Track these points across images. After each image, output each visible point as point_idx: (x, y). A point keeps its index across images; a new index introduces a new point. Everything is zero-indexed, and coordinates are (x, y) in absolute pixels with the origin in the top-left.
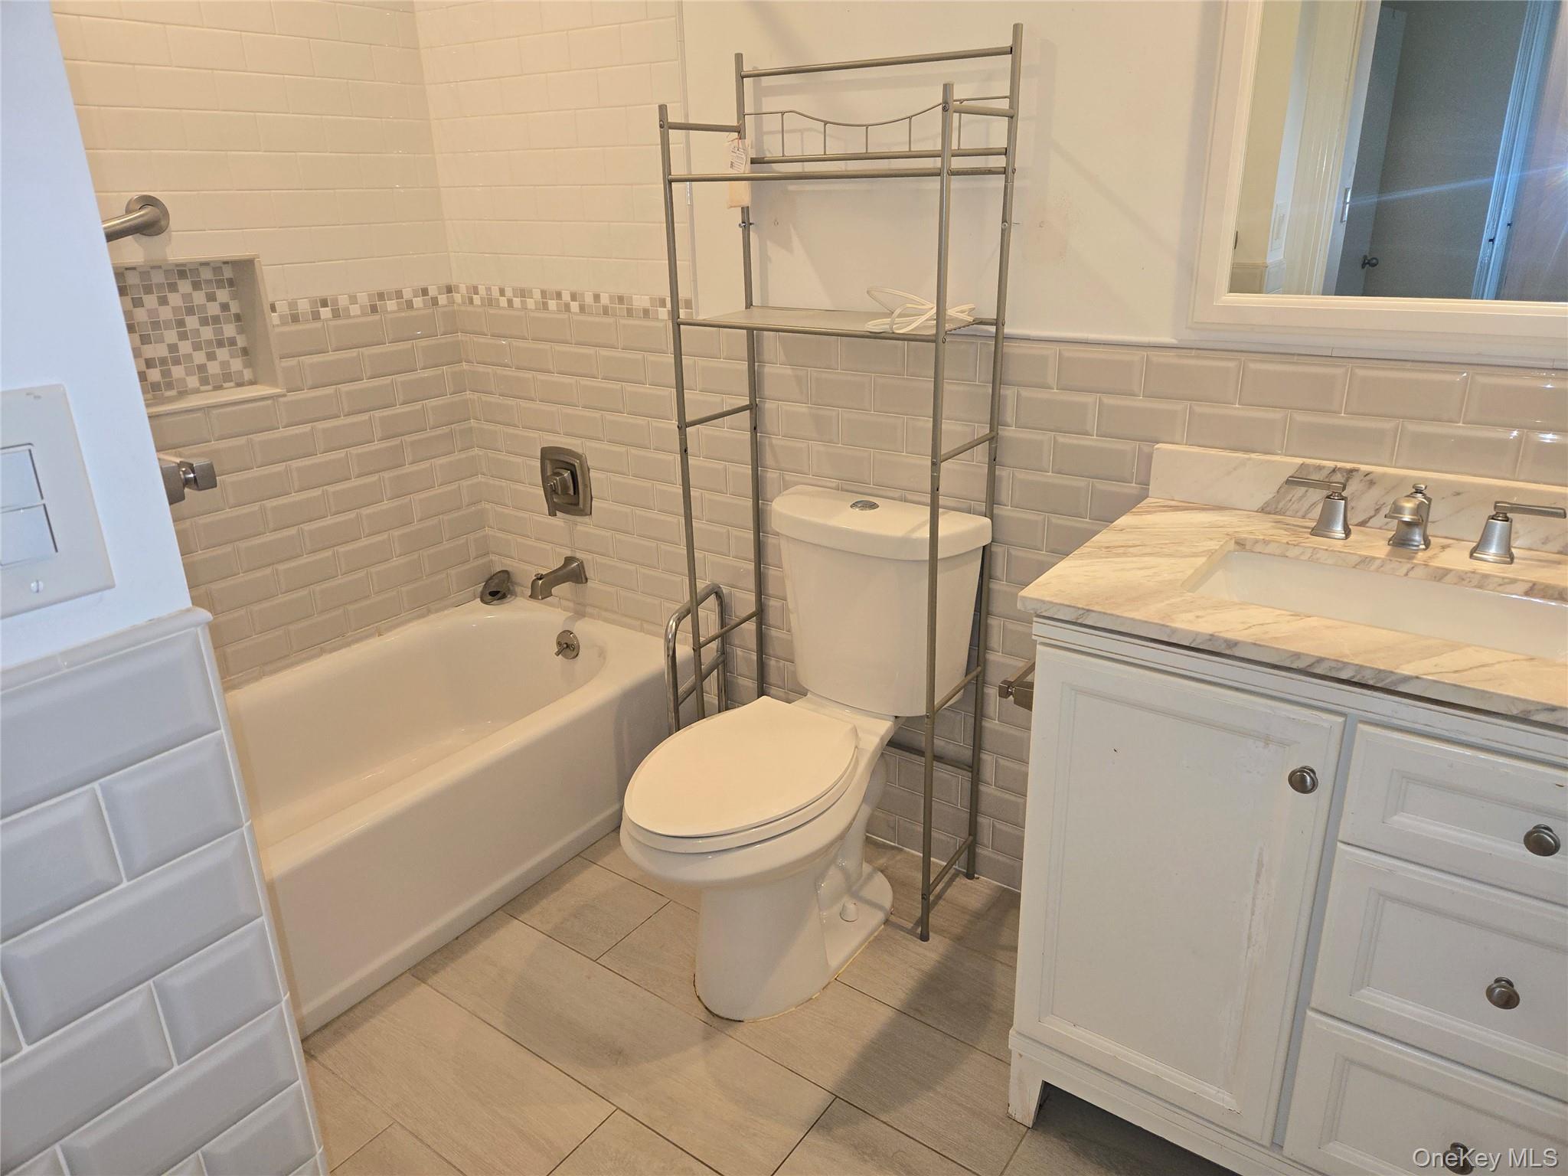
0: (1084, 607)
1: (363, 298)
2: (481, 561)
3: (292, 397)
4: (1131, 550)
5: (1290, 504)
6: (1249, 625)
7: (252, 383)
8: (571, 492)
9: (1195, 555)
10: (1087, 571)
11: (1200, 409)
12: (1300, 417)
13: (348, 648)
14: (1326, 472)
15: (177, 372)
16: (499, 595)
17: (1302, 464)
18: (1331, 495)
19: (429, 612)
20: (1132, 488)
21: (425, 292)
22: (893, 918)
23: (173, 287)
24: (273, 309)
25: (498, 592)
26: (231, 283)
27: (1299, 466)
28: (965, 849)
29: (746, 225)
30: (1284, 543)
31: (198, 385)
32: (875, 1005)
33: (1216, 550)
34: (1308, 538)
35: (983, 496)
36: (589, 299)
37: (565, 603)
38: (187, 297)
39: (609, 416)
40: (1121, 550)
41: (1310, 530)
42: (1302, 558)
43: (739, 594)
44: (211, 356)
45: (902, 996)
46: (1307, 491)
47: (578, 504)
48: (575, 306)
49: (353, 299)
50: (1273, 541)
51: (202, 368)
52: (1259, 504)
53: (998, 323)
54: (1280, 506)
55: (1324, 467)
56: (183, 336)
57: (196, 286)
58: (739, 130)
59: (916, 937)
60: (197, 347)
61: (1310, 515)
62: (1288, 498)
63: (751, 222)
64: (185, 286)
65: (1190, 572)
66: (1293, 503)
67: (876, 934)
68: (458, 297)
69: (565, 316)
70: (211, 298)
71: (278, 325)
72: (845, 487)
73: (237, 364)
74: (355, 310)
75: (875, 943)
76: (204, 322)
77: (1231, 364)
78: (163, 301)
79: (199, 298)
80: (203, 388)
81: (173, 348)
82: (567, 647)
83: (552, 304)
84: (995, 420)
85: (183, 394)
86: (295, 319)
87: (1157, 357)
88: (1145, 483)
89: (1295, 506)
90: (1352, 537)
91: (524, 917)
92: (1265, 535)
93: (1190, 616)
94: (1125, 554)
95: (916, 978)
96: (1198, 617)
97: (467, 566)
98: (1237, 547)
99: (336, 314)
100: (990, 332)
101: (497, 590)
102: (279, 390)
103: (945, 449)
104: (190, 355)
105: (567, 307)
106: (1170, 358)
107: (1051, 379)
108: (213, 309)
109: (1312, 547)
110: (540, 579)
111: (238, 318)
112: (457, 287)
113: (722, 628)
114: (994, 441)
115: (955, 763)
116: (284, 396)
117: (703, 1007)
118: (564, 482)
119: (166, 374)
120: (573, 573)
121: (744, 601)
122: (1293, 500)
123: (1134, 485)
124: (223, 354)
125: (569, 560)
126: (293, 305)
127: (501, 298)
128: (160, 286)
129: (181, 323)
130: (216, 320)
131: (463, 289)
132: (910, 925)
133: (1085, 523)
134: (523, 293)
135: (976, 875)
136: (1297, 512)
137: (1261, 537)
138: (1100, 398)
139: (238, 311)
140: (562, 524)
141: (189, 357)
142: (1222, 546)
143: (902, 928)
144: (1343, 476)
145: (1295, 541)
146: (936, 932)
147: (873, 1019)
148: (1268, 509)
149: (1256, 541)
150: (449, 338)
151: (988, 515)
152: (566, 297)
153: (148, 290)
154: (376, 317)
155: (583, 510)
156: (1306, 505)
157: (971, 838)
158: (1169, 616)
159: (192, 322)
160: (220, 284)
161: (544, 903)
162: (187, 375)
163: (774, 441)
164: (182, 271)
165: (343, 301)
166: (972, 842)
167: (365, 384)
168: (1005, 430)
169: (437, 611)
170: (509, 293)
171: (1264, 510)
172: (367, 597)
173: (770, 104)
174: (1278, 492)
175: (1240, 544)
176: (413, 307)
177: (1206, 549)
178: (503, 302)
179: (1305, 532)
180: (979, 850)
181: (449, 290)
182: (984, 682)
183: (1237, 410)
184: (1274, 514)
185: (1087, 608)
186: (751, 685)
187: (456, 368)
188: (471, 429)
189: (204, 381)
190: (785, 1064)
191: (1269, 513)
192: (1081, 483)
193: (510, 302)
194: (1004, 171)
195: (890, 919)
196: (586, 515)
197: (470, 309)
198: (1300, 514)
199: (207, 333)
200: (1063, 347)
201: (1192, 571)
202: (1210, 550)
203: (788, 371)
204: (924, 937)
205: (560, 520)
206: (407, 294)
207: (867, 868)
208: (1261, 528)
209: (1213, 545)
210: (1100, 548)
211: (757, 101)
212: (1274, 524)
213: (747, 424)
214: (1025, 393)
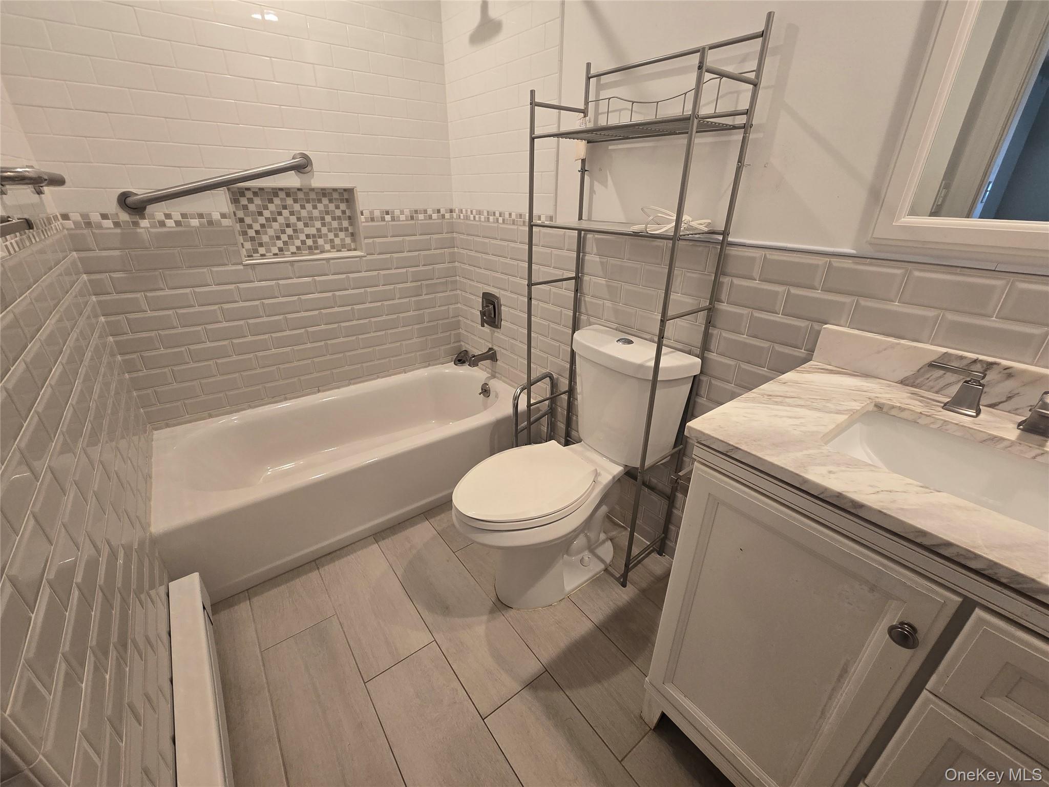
0: (734, 445)
1: (407, 212)
2: (456, 344)
3: (369, 257)
4: (788, 400)
5: (927, 381)
6: (877, 490)
7: (355, 250)
8: (493, 316)
9: (839, 412)
10: (746, 413)
11: (864, 302)
12: (950, 316)
13: (390, 377)
14: (965, 362)
15: (320, 241)
16: (461, 361)
17: (946, 353)
18: (970, 381)
19: (429, 365)
20: (802, 353)
21: (439, 211)
22: (610, 569)
23: (320, 201)
24: (362, 214)
25: (461, 360)
26: (347, 201)
27: (941, 354)
28: (659, 540)
29: (583, 171)
30: (917, 413)
31: (330, 248)
32: (584, 619)
33: (859, 410)
34: (940, 411)
35: (699, 345)
36: (507, 216)
37: (488, 370)
38: (326, 206)
39: (511, 279)
40: (779, 399)
41: (943, 405)
42: (932, 426)
43: (562, 379)
44: (336, 236)
45: (601, 617)
46: (945, 374)
47: (495, 322)
48: (501, 220)
49: (402, 212)
50: (908, 409)
51: (332, 241)
52: (901, 378)
53: (725, 233)
54: (918, 381)
55: (966, 358)
56: (324, 225)
57: (331, 201)
58: (585, 112)
59: (619, 583)
60: (330, 230)
61: (946, 392)
62: (927, 376)
63: (586, 169)
64: (325, 201)
65: (832, 426)
66: (930, 381)
67: (597, 576)
68: (455, 215)
69: (496, 225)
70: (337, 207)
71: (364, 222)
72: (621, 329)
73: (348, 240)
74: (403, 217)
75: (596, 581)
76: (334, 219)
77: (898, 272)
78: (315, 207)
79: (332, 207)
80: (332, 250)
81: (319, 230)
82: (485, 391)
83: (491, 218)
84: (715, 297)
85: (322, 252)
86: (372, 219)
87: (836, 262)
88: (811, 351)
89: (931, 384)
90: (982, 416)
91: (432, 520)
92: (901, 403)
93: (823, 470)
94: (781, 403)
95: (612, 608)
96: (830, 472)
97: (449, 346)
98: (875, 409)
99: (393, 219)
100: (719, 239)
101: (462, 359)
102: (363, 254)
103: (670, 313)
104: (327, 234)
105: (497, 219)
106: (848, 264)
107: (756, 273)
108: (338, 213)
109: (942, 420)
110: (473, 357)
111: (350, 218)
112: (455, 210)
113: (551, 395)
114: (711, 311)
115: (661, 493)
116: (366, 256)
117: (495, 594)
118: (489, 311)
119: (315, 242)
120: (491, 356)
121: (564, 384)
122: (930, 379)
123: (803, 351)
124: (342, 235)
125: (490, 349)
126: (372, 213)
127: (471, 215)
128: (314, 200)
129: (323, 219)
130: (339, 218)
131: (457, 211)
132: (618, 575)
133: (764, 371)
134: (480, 213)
135: (664, 554)
136: (932, 388)
137: (898, 405)
138: (788, 289)
139: (350, 215)
140: (489, 331)
141: (326, 235)
142: (863, 407)
143: (612, 575)
144: (983, 367)
145: (928, 412)
146: (631, 583)
147: (582, 627)
148: (907, 382)
149: (893, 407)
150: (449, 235)
151: (700, 357)
152: (497, 214)
153: (308, 201)
154: (413, 222)
155: (497, 326)
156: (942, 383)
157: (663, 535)
158: (805, 467)
159: (328, 218)
160: (342, 201)
161: (443, 515)
162: (325, 243)
163: (586, 299)
164: (324, 193)
165: (397, 213)
166: (664, 537)
167: (405, 254)
168: (720, 305)
169: (434, 365)
170: (474, 212)
171: (903, 382)
172: (400, 355)
173: (604, 94)
174: (918, 371)
175: (879, 407)
176: (432, 218)
177: (849, 408)
178: (472, 218)
179: (937, 406)
180: (668, 542)
181: (451, 211)
182: (684, 455)
183: (896, 306)
184: (912, 386)
185: (736, 445)
186: (563, 427)
187: (451, 250)
188: (456, 281)
189: (333, 247)
190: (526, 641)
191: (907, 385)
192: (765, 344)
193: (474, 217)
194: (744, 127)
195: (608, 568)
196: (499, 328)
197: (459, 221)
198: (936, 389)
199: (335, 224)
200: (768, 252)
201: (834, 426)
202: (851, 410)
203: (597, 259)
204: (624, 585)
205: (487, 329)
206: (430, 212)
207: (603, 536)
208: (898, 396)
209: (856, 406)
210: (763, 395)
211: (598, 94)
212: (910, 395)
213: (573, 288)
214: (736, 281)
